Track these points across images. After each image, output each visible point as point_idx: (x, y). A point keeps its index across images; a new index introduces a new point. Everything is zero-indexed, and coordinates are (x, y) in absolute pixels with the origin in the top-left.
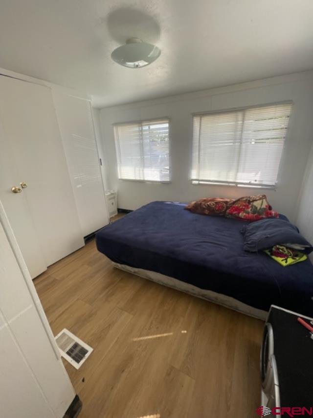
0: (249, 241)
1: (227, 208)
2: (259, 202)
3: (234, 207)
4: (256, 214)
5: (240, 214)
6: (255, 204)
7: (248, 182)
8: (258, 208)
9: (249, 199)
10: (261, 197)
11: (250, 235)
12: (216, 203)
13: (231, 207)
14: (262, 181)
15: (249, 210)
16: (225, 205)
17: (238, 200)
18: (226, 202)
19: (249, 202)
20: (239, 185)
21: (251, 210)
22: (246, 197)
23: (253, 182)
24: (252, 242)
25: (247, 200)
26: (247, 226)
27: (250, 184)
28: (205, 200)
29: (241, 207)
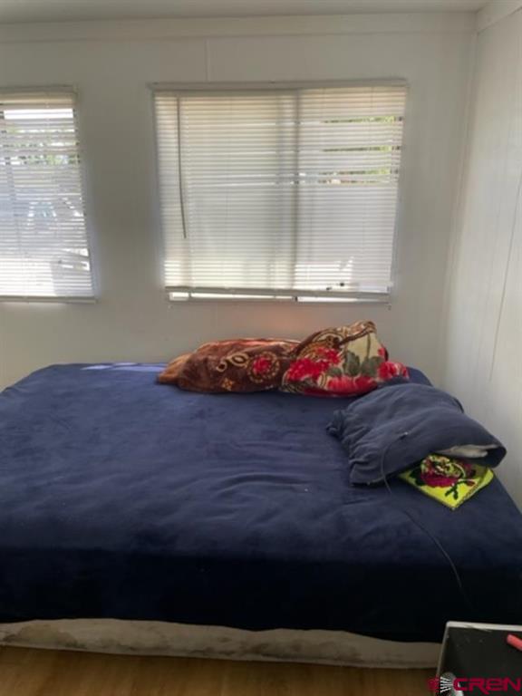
0: (359, 454)
1: (284, 366)
2: (362, 341)
3: (300, 362)
4: (358, 376)
5: (319, 381)
6: (352, 347)
7: (323, 288)
8: (362, 360)
9: (334, 336)
10: (363, 327)
11: (357, 438)
12: (250, 354)
13: (294, 361)
14: (356, 284)
15: (340, 366)
16: (275, 358)
17: (309, 342)
18: (278, 350)
19: (337, 344)
20: (303, 299)
21: (344, 366)
22: (327, 331)
23: (336, 288)
24: (369, 457)
25: (329, 338)
26: (343, 412)
27: (328, 293)
28: (215, 349)
29: (319, 361)
